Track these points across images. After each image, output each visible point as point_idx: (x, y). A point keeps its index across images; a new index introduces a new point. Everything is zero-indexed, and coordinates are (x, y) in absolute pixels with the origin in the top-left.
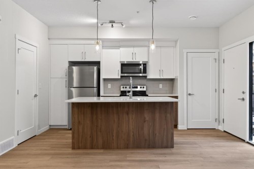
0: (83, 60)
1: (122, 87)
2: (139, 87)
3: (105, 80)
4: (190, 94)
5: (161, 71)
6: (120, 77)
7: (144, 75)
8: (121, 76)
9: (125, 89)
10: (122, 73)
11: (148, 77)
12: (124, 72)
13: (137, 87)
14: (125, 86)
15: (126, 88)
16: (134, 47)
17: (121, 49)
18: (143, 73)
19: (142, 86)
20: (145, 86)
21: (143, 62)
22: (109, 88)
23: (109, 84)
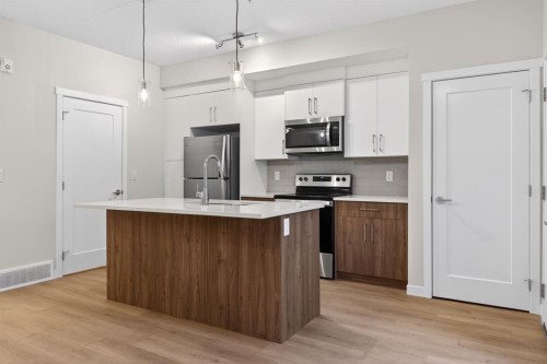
1: (298, 177)
2: (334, 177)
4: (441, 200)
5: (377, 138)
6: (286, 157)
8: (289, 155)
9: (304, 184)
10: (288, 147)
11: (346, 155)
13: (329, 179)
16: (313, 84)
17: (288, 93)
19: (341, 177)
20: (348, 178)
21: (330, 118)
22: (276, 179)
23: (276, 172)
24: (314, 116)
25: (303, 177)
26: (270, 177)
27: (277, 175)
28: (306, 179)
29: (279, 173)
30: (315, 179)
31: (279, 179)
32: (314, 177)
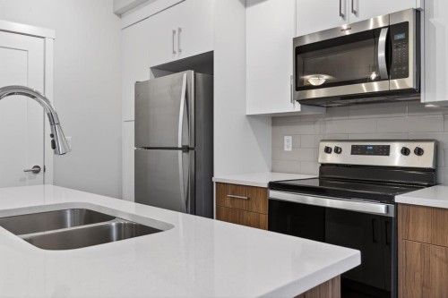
2: (396, 148)
3: (275, 120)
6: (297, 107)
10: (299, 87)
11: (426, 97)
13: (385, 151)
19: (412, 146)
20: (428, 148)
21: (389, 17)
22: (286, 149)
23: (286, 138)
24: (352, 19)
25: (332, 145)
26: (277, 146)
27: (288, 144)
28: (338, 150)
29: (290, 137)
30: (356, 150)
31: (290, 149)
32: (353, 146)
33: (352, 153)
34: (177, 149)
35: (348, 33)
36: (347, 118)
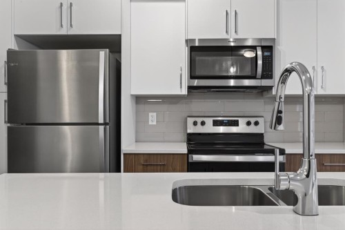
0: (63, 32)
1: (190, 121)
2: (242, 122)
3: (139, 99)
5: (316, 71)
6: (184, 92)
7: (265, 83)
8: (190, 88)
9: (199, 129)
10: (192, 77)
12: (198, 73)
13: (236, 123)
14: (199, 120)
15: (203, 123)
18: (263, 77)
19: (252, 120)
21: (261, 40)
22: (150, 123)
23: (150, 114)
24: (234, 36)
26: (141, 121)
27: (152, 118)
29: (155, 114)
30: (216, 123)
31: (155, 123)
32: (214, 121)
33: (214, 125)
34: (98, 124)
35: (232, 44)
36: (202, 100)
